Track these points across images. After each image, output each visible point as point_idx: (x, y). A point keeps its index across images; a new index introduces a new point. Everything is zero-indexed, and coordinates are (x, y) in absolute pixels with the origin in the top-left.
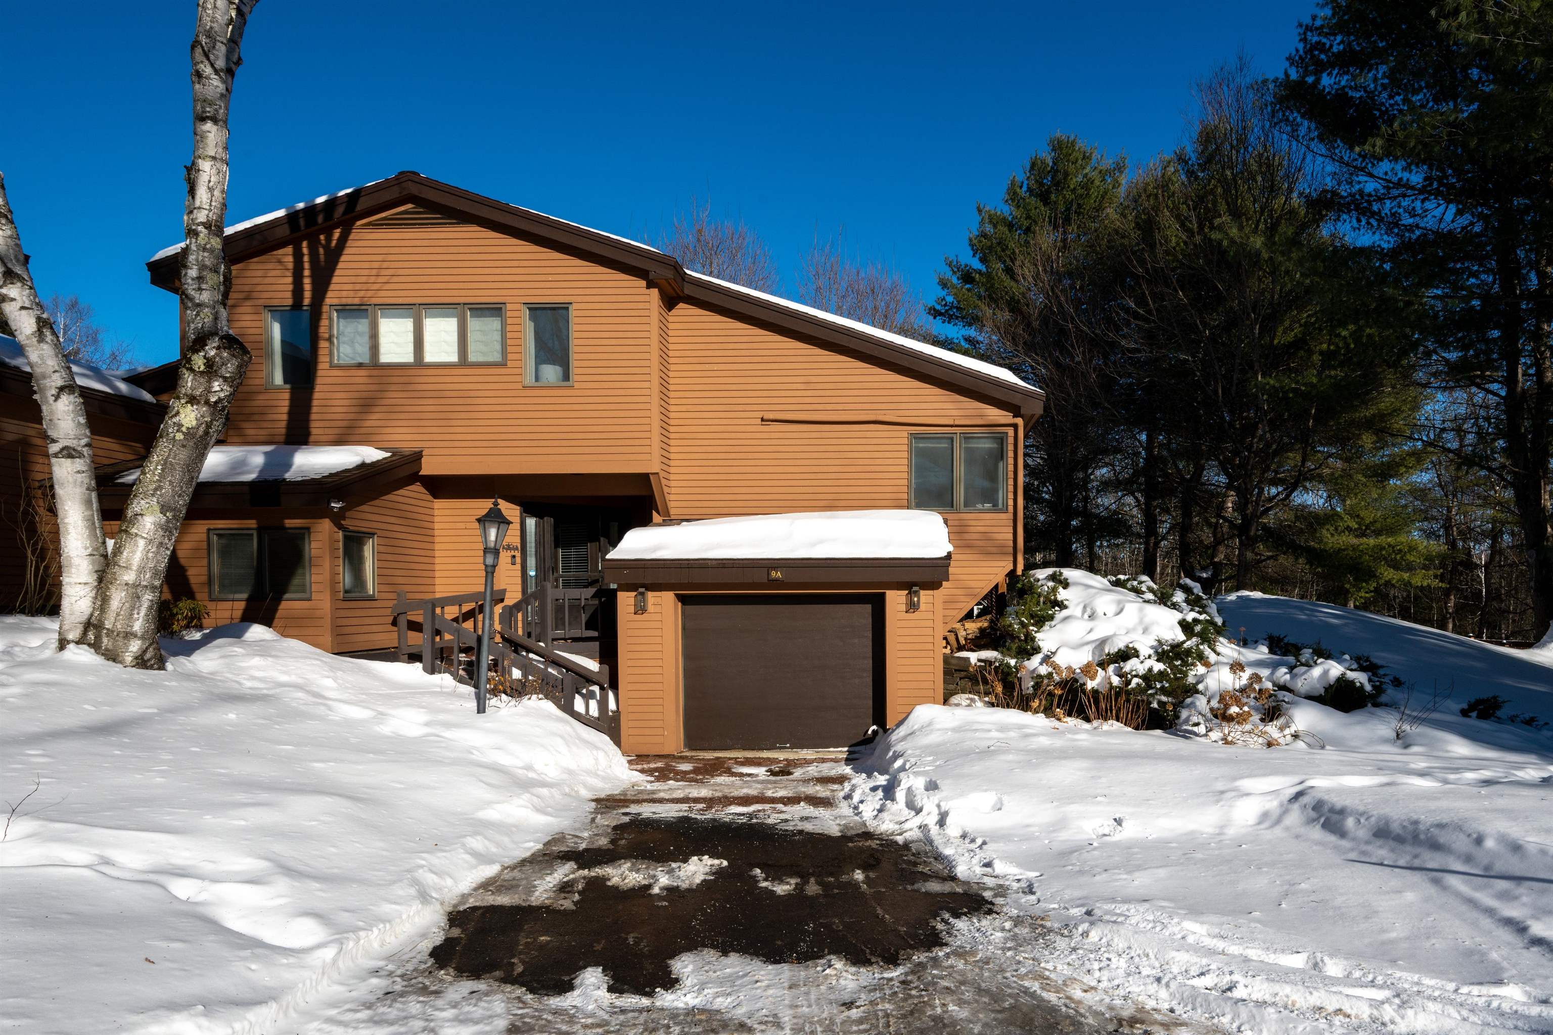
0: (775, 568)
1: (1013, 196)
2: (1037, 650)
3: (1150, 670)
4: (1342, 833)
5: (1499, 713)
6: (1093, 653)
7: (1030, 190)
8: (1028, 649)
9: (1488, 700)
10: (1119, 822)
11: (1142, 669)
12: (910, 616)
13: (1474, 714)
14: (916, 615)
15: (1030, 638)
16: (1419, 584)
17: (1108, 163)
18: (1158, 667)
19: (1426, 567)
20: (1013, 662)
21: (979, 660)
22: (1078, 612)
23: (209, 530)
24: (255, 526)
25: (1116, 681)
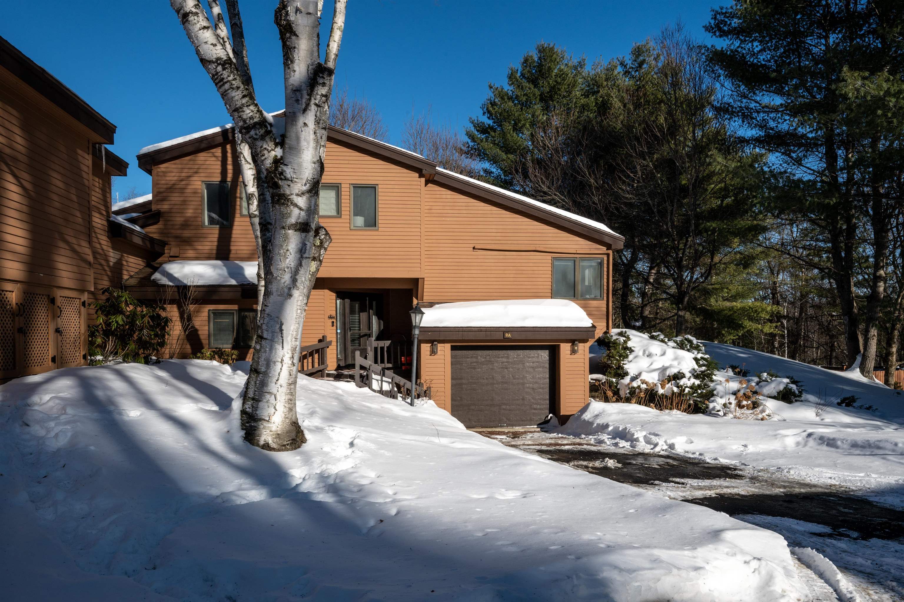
0: (508, 332)
1: (511, 77)
2: (627, 374)
3: (694, 384)
4: (837, 447)
5: (855, 404)
6: (659, 376)
7: (522, 75)
8: (621, 374)
9: (849, 398)
10: (745, 446)
11: (689, 384)
12: (572, 356)
13: (844, 405)
14: (576, 356)
15: (620, 367)
16: (768, 332)
17: (575, 61)
18: (697, 382)
19: (771, 321)
20: (614, 380)
21: (592, 379)
22: (641, 353)
23: (209, 310)
24: (236, 308)
25: (675, 389)
